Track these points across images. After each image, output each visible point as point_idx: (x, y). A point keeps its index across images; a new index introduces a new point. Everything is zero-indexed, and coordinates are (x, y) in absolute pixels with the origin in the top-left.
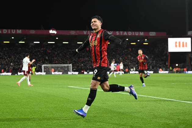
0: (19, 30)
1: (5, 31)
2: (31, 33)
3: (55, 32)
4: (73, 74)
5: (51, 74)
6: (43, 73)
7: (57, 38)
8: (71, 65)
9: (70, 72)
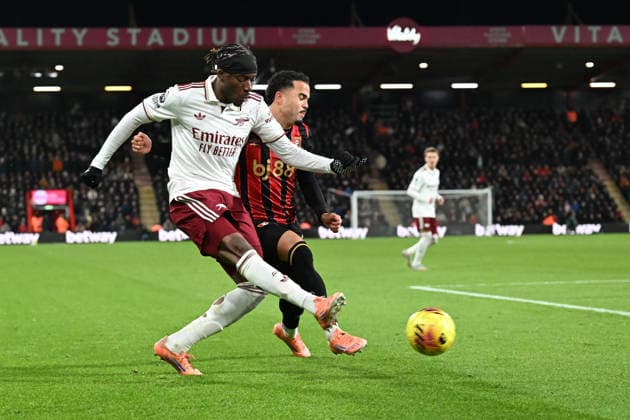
0: (245, 32)
1: (181, 37)
2: (300, 42)
3: (412, 36)
4: (496, 232)
5: (395, 233)
6: (357, 233)
7: (423, 65)
8: (488, 191)
9: (484, 224)
